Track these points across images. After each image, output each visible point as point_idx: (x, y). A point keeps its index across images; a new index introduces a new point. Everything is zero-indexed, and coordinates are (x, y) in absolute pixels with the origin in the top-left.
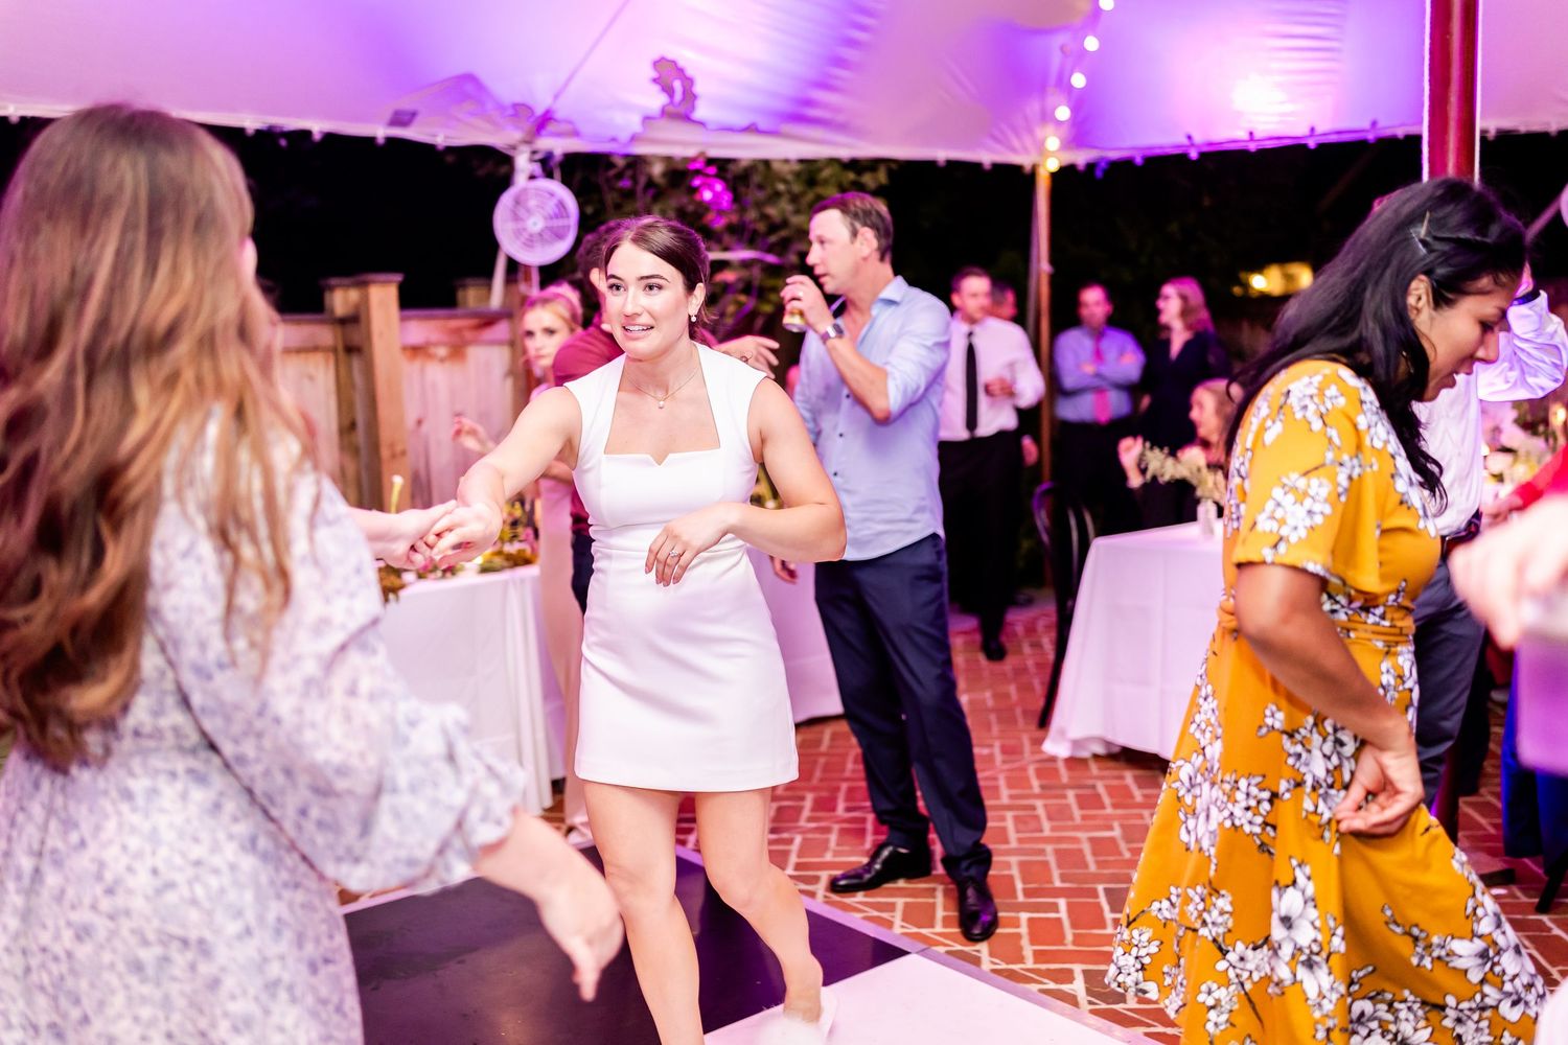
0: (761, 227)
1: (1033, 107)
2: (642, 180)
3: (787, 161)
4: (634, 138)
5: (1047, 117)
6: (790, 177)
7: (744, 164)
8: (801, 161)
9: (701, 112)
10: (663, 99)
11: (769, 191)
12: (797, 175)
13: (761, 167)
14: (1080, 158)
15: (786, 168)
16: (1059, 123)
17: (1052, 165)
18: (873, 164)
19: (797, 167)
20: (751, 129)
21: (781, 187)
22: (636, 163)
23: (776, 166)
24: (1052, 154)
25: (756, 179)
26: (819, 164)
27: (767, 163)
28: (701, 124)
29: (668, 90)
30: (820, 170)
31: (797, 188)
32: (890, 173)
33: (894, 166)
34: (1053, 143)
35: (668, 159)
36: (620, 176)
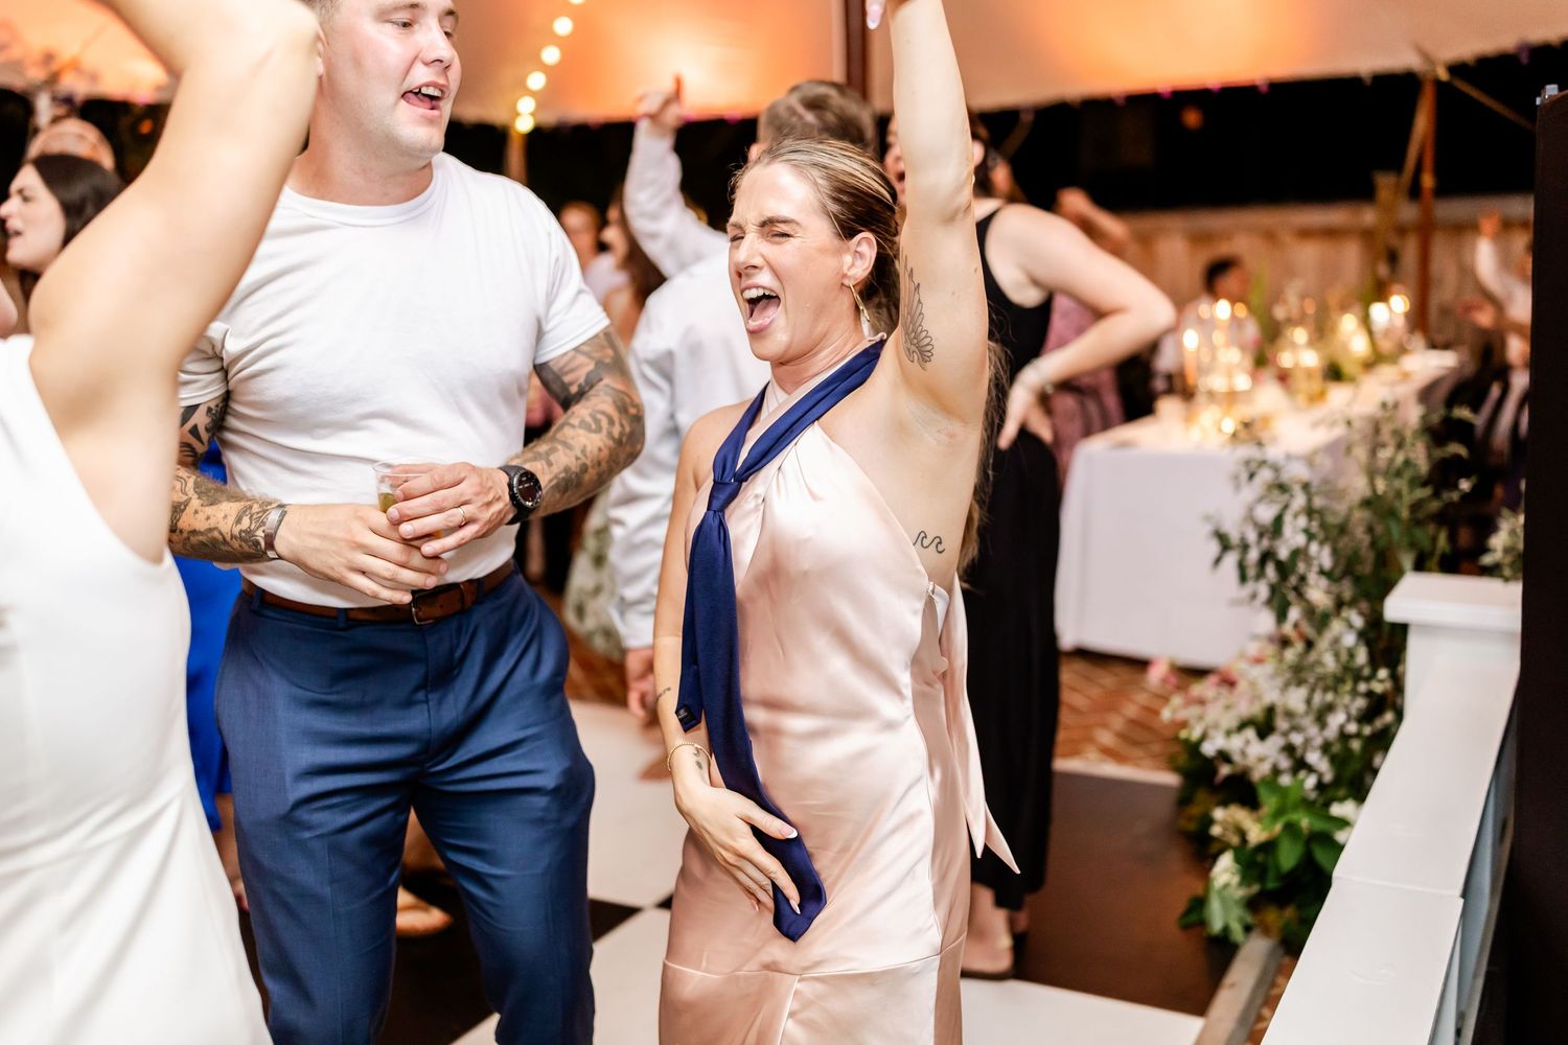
17: (524, 125)
24: (526, 117)
34: (526, 108)
36: (139, 121)
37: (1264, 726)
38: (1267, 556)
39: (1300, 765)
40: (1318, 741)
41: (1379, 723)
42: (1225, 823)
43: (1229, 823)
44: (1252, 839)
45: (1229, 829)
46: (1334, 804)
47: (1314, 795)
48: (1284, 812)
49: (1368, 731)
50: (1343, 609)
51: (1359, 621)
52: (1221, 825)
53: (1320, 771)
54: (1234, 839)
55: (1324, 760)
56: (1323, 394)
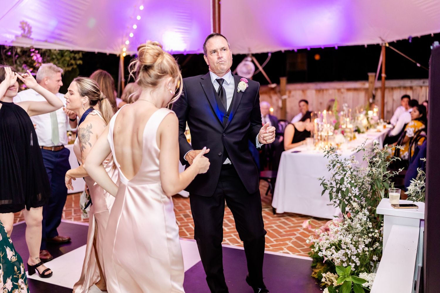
1: (120, 40)
2: (14, 53)
3: (55, 50)
4: (12, 42)
5: (123, 43)
6: (57, 54)
7: (43, 50)
8: (60, 50)
9: (33, 36)
10: (22, 32)
12: (58, 54)
13: (48, 51)
14: (131, 54)
15: (55, 52)
16: (126, 45)
17: (124, 55)
18: (78, 52)
19: (58, 52)
20: (46, 41)
21: (54, 57)
22: (12, 48)
23: (52, 51)
24: (124, 52)
25: (47, 54)
26: (64, 51)
27: (50, 50)
28: (32, 39)
29: (24, 29)
30: (65, 53)
31: (59, 57)
32: (83, 54)
33: (84, 53)
34: (125, 49)
35: (22, 48)
36: (7, 51)
37: (338, 247)
38: (339, 190)
39: (349, 259)
40: (355, 253)
41: (375, 246)
42: (327, 278)
43: (328, 278)
44: (335, 284)
45: (327, 280)
46: (360, 274)
47: (354, 270)
48: (345, 278)
49: (371, 249)
50: (363, 209)
51: (368, 213)
52: (325, 278)
53: (356, 262)
54: (329, 284)
55: (357, 259)
56: (355, 137)
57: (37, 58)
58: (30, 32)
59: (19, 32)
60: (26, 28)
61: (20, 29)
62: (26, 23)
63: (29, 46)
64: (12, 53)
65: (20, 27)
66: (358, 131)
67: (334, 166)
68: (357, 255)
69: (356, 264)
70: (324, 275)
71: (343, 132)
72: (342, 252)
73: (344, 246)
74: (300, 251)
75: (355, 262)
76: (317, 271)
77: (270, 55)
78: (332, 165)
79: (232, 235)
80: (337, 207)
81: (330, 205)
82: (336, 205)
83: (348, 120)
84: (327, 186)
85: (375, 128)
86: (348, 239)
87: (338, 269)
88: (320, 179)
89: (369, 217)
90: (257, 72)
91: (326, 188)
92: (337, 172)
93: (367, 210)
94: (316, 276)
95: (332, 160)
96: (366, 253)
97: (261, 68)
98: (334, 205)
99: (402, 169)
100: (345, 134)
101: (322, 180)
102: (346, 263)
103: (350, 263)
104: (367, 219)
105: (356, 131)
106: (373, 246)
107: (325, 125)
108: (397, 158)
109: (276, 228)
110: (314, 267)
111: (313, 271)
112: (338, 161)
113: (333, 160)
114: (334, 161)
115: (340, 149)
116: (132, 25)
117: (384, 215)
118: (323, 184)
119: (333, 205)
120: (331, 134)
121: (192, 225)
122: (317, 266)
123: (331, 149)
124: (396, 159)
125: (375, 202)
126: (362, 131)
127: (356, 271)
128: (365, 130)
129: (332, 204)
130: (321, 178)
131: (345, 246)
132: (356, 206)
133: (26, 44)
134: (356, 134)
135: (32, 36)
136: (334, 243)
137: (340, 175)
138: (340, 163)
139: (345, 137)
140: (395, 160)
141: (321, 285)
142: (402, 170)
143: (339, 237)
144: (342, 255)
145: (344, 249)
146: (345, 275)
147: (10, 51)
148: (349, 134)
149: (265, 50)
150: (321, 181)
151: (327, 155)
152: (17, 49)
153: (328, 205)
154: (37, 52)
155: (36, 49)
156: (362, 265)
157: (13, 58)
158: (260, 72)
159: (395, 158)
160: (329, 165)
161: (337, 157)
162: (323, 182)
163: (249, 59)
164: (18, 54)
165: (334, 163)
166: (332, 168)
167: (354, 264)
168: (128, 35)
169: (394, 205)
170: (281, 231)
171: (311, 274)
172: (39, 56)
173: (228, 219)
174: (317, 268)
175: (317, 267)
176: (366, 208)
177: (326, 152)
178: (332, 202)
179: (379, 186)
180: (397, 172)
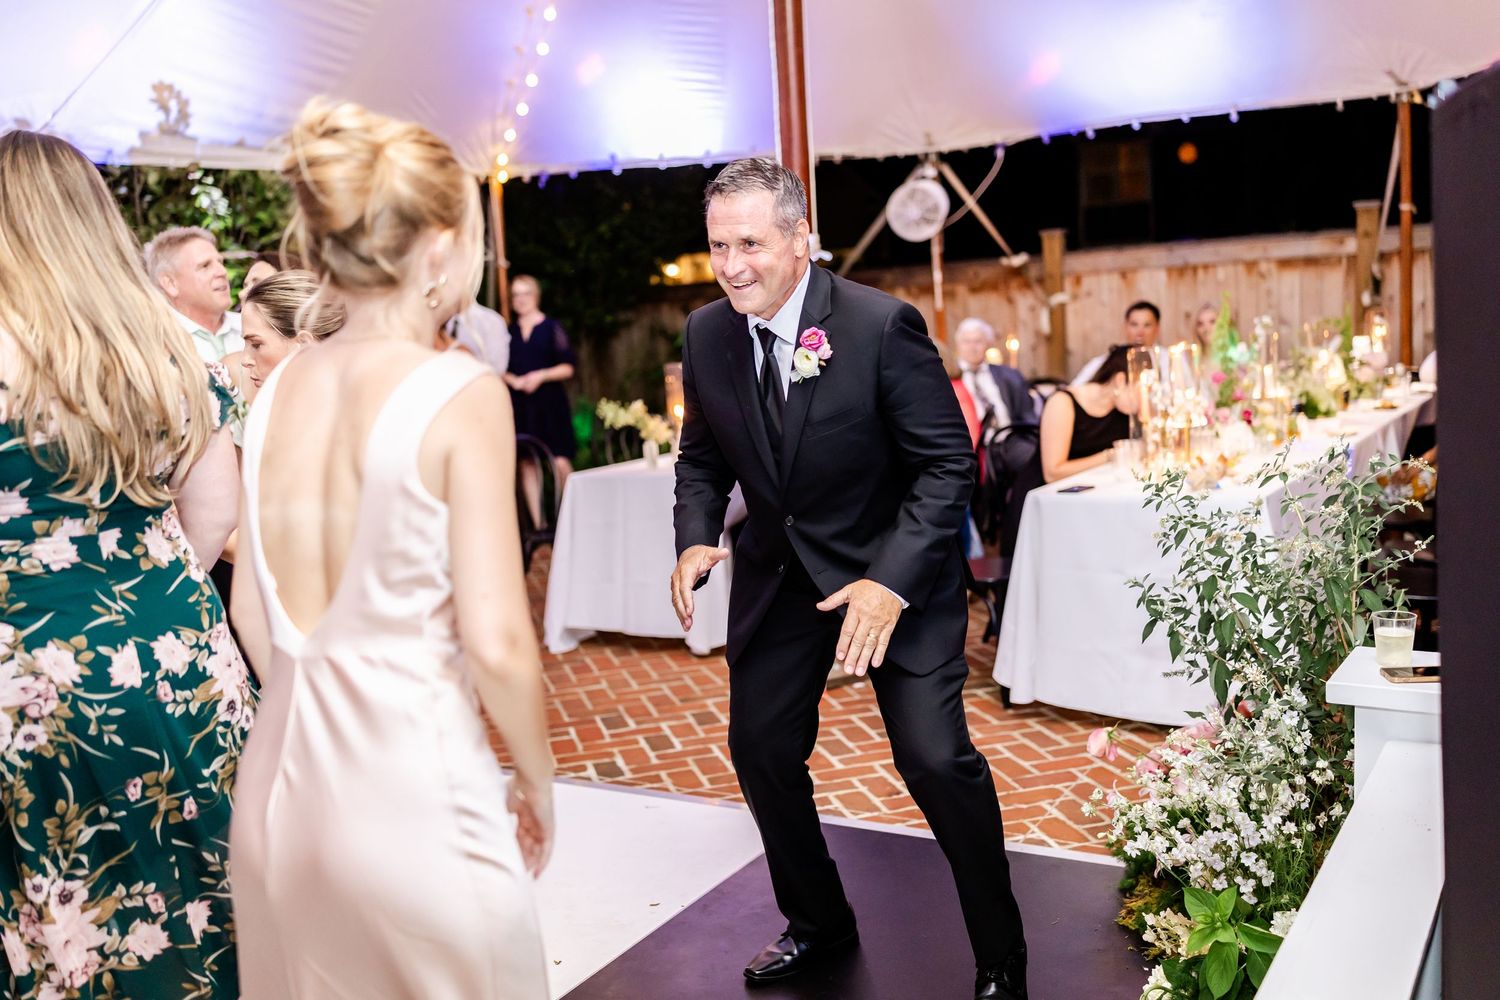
0: (254, 229)
1: (485, 129)
2: (138, 189)
3: (272, 172)
4: (132, 151)
5: (497, 138)
7: (233, 175)
9: (194, 130)
10: (160, 116)
11: (258, 198)
13: (250, 178)
14: (527, 173)
15: (272, 179)
16: (507, 143)
17: (503, 177)
20: (240, 144)
21: (270, 195)
22: (131, 173)
23: (263, 177)
24: (503, 168)
25: (246, 187)
27: (254, 173)
28: (193, 139)
29: (165, 109)
35: (163, 170)
36: (116, 184)
38: (1208, 620)
40: (1254, 842)
41: (1324, 819)
42: (1159, 929)
43: (1164, 929)
44: (1184, 953)
45: (1163, 936)
46: (1277, 915)
47: (1254, 900)
48: (1214, 930)
49: (1311, 827)
50: (1287, 687)
51: (1302, 700)
52: (1155, 931)
53: (1258, 874)
54: (1168, 948)
55: (1262, 862)
56: (1293, 432)
57: (213, 202)
58: (184, 116)
59: (152, 119)
60: (173, 105)
61: (154, 107)
62: (170, 88)
63: (184, 163)
64: (131, 189)
65: (154, 101)
66: (1308, 408)
67: (1180, 537)
68: (1261, 851)
69: (1259, 880)
70: (1150, 919)
71: (1247, 417)
72: (1209, 838)
73: (1215, 820)
74: (1086, 834)
75: (1254, 876)
76: (1135, 904)
77: (1000, 153)
78: (1173, 534)
79: (855, 780)
80: (1199, 680)
81: (1175, 673)
82: (1198, 673)
83: (1269, 370)
84: (1159, 608)
85: (1375, 395)
86: (1229, 794)
87: (1193, 900)
88: (1136, 584)
89: (1309, 714)
90: (960, 214)
91: (1157, 617)
92: (1193, 559)
93: (1299, 691)
94: (1130, 922)
95: (1172, 517)
96: (1293, 842)
97: (971, 202)
98: (1191, 675)
99: (1428, 541)
100: (1256, 422)
101: (1142, 586)
102: (1223, 877)
103: (1238, 879)
104: (1301, 722)
105: (1300, 409)
106: (1318, 817)
107: (1178, 394)
108: (1408, 503)
109: (1008, 754)
110: (1127, 891)
111: (1122, 905)
112: (1194, 521)
113: (1177, 515)
114: (1180, 519)
115: (1232, 476)
116: (524, 75)
117: (1353, 707)
118: (1149, 601)
119: (1186, 675)
120: (1199, 421)
121: (721, 749)
122: (1139, 888)
123: (1169, 476)
124: (1406, 507)
125: (1328, 660)
126: (1323, 407)
127: (1262, 906)
128: (1334, 405)
129: (1183, 673)
130: (1140, 581)
131: (1220, 817)
132: (1258, 678)
133: (174, 157)
134: (1301, 419)
135: (191, 131)
136: (1185, 807)
137: (1203, 569)
138: (1202, 525)
139: (1255, 431)
140: (1402, 508)
141: (1148, 956)
142: (1427, 545)
143: (1196, 790)
144: (1208, 851)
145: (1215, 829)
146: (1213, 922)
147: (125, 181)
148: (1272, 422)
149: (982, 140)
150: (1138, 592)
151: (1157, 500)
152: (146, 175)
153: (1166, 675)
154: (210, 180)
155: (207, 172)
156: (1279, 885)
157: (134, 205)
158: (970, 213)
159: (1401, 503)
160: (1165, 535)
161: (1193, 507)
162: (1144, 594)
163: (930, 171)
164: (152, 193)
165: (1181, 526)
166: (1174, 546)
167: (1252, 882)
168: (509, 109)
169: (1391, 672)
170: (1026, 764)
171: (1117, 916)
172: (217, 193)
173: (845, 726)
174: (1137, 896)
175: (1136, 893)
176: (1297, 684)
177: (1153, 490)
178: (1181, 664)
179: (1338, 604)
180: (1407, 552)
